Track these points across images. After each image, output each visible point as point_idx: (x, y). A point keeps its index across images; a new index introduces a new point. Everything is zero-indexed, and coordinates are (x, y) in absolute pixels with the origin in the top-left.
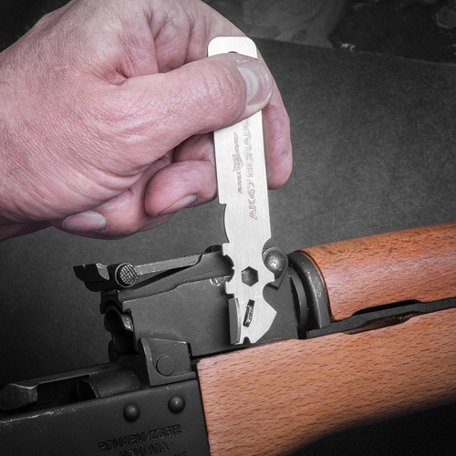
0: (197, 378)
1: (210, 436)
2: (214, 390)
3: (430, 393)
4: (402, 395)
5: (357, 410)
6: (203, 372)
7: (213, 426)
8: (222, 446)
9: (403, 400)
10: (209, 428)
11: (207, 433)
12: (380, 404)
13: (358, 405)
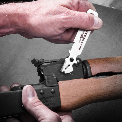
0: (58, 86)
1: (61, 100)
2: (62, 89)
3: (116, 94)
4: (109, 94)
5: (98, 96)
6: (60, 84)
7: (62, 97)
8: (64, 102)
9: (109, 95)
10: (61, 98)
11: (60, 99)
12: (103, 95)
13: (98, 95)
